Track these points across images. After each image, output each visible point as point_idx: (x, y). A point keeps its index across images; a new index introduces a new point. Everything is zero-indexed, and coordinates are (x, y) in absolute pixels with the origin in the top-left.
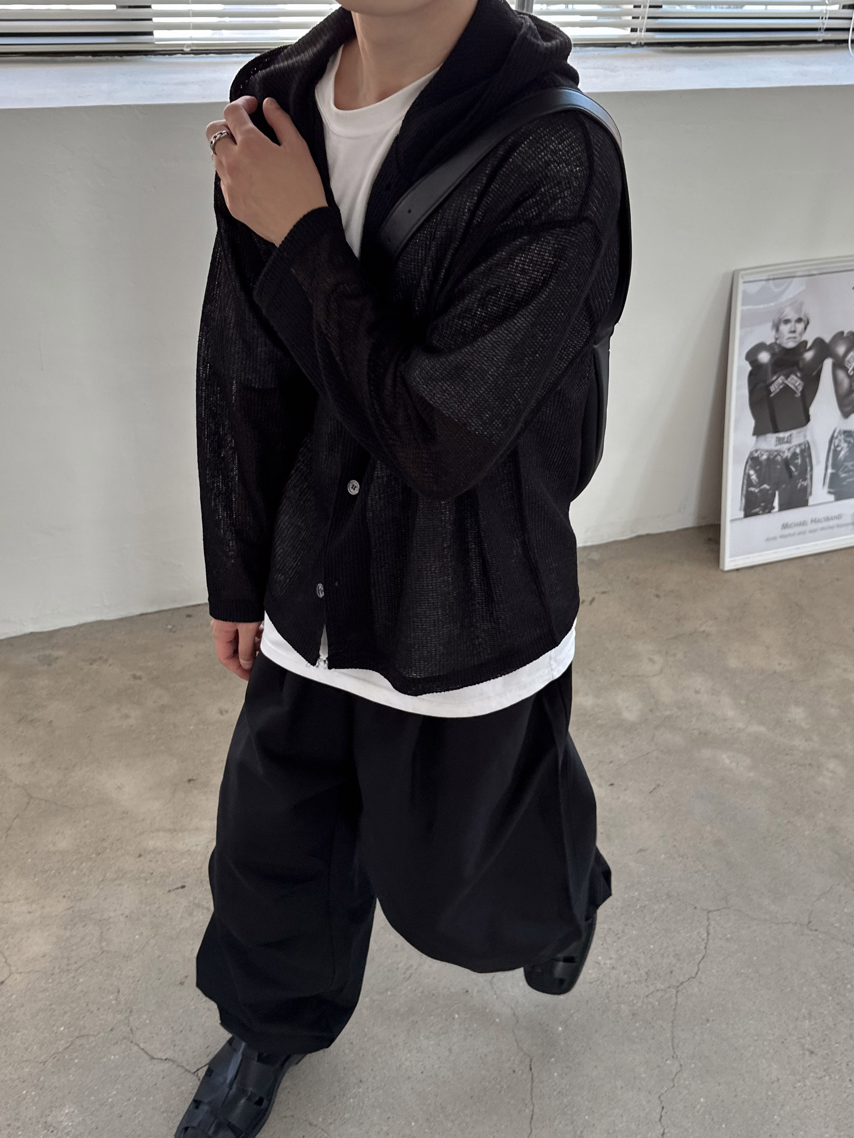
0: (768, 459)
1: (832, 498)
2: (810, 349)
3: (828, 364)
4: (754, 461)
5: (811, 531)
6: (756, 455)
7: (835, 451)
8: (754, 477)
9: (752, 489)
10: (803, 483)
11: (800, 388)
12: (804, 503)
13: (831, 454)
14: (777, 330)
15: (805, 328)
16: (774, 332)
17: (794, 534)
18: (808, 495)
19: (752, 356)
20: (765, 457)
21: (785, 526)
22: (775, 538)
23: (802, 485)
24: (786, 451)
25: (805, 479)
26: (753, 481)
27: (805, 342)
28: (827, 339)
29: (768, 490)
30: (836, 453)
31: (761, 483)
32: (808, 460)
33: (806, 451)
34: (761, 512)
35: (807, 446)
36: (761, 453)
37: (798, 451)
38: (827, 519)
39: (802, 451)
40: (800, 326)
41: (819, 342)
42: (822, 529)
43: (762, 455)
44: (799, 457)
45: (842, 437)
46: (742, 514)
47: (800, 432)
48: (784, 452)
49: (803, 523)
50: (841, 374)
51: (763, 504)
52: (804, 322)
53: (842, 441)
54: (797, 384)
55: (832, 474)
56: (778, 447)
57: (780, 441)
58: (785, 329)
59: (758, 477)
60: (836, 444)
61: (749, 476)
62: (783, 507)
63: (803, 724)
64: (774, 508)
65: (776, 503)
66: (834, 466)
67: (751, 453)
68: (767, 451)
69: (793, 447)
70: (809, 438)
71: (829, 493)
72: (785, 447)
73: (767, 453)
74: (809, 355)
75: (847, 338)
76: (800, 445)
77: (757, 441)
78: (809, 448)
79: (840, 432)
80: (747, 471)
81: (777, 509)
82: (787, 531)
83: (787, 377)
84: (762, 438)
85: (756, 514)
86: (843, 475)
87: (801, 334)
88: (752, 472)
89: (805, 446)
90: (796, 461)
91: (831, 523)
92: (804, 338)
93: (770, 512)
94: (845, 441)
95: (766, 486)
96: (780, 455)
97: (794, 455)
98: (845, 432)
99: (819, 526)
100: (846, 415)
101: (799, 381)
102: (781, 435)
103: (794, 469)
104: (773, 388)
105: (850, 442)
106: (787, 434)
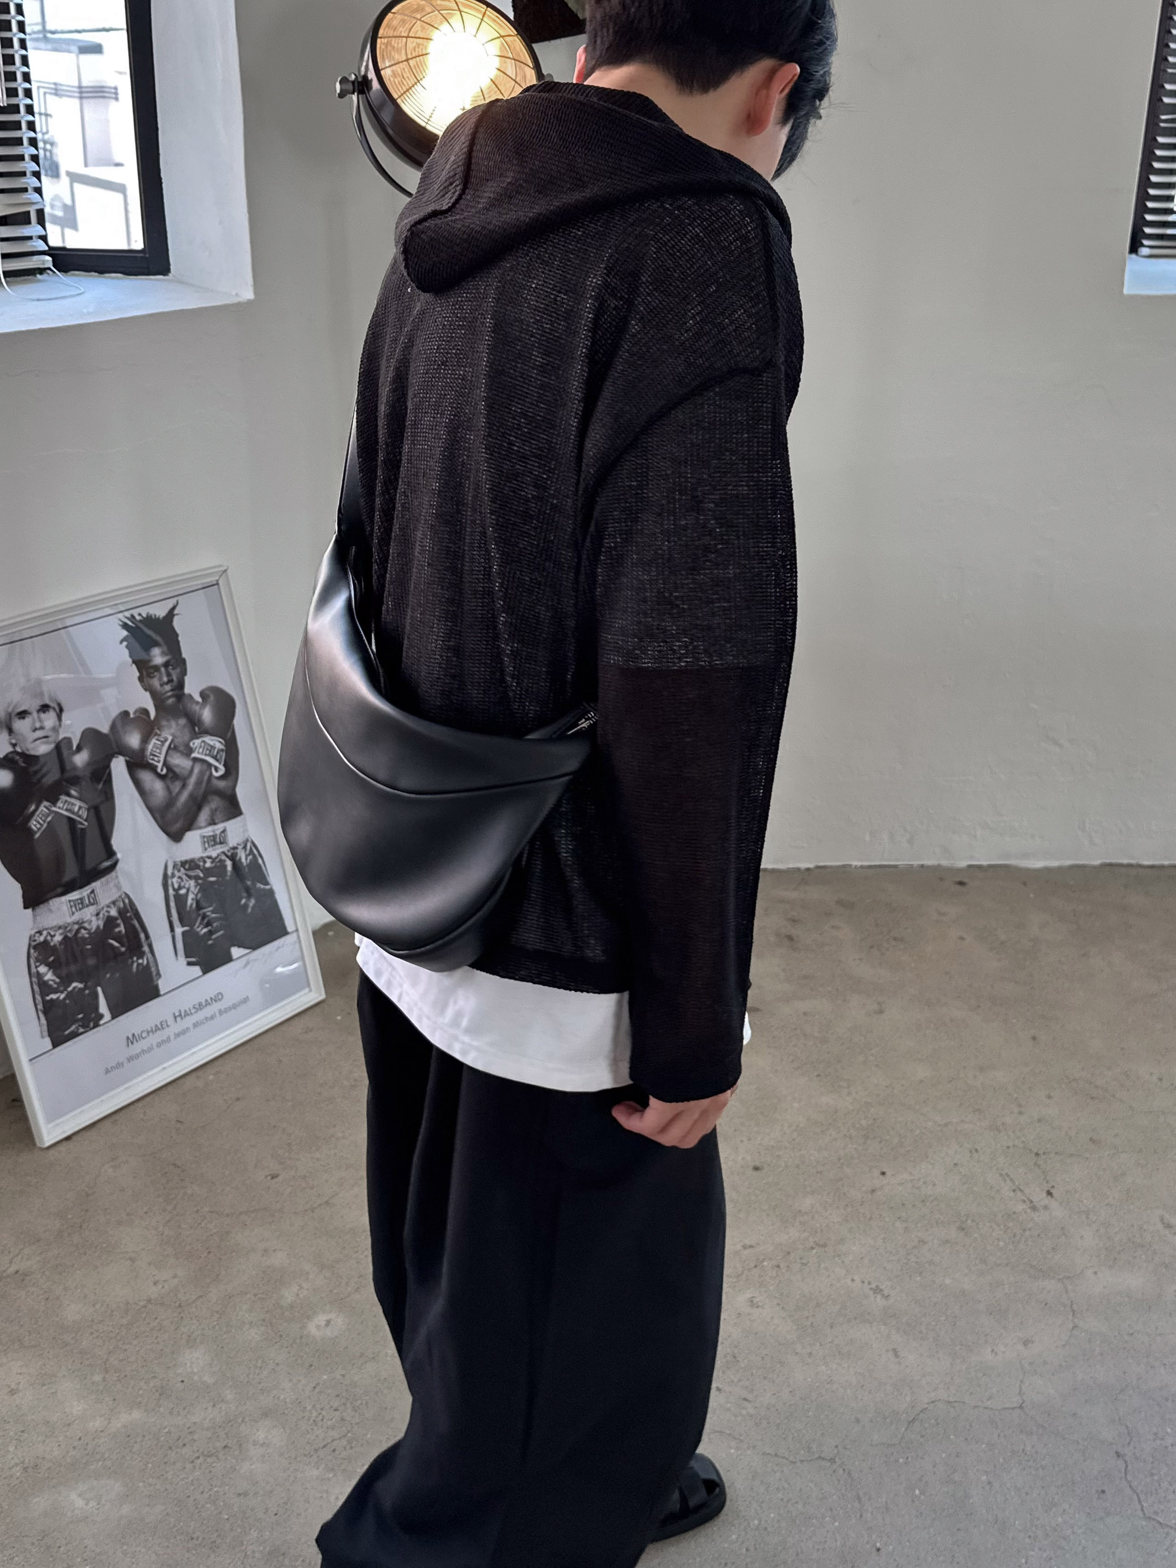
0: (66, 938)
1: (197, 970)
2: (79, 749)
3: (119, 766)
4: (40, 950)
5: (177, 1035)
6: (41, 939)
7: (178, 897)
8: (49, 976)
9: (54, 996)
10: (140, 961)
11: (84, 813)
12: (154, 993)
13: (172, 904)
14: (10, 731)
15: (60, 719)
16: (5, 735)
17: (150, 1049)
18: (155, 978)
20: (58, 938)
21: (131, 1040)
22: (120, 1065)
23: (139, 965)
24: (94, 919)
25: (141, 955)
26: (51, 983)
27: (68, 740)
28: (105, 729)
29: (80, 989)
30: (180, 900)
31: (66, 981)
32: (136, 923)
33: (128, 910)
34: (81, 1030)
35: (127, 901)
36: (49, 933)
37: (114, 912)
38: (200, 1007)
39: (122, 913)
40: (49, 719)
41: (91, 736)
42: (195, 1025)
43: (52, 936)
44: (119, 921)
45: (182, 872)
46: (47, 1043)
47: (108, 882)
48: (90, 922)
49: (164, 1025)
50: (146, 777)
51: (80, 1016)
52: (54, 709)
53: (184, 877)
54: (76, 809)
55: (184, 933)
56: (77, 917)
57: (75, 905)
58: (23, 726)
59: (56, 972)
60: (176, 886)
61: (39, 975)
62: (116, 1013)
63: (206, 1378)
64: (101, 1016)
65: (103, 1008)
66: (183, 923)
67: (32, 939)
68: (60, 928)
69: (103, 908)
70: (127, 888)
71: (189, 964)
72: (88, 913)
73: (61, 931)
74: (81, 759)
75: (136, 719)
76: (114, 903)
77: (34, 916)
78: (131, 902)
79: (175, 866)
80: (34, 970)
81: (107, 1016)
82: (137, 1048)
83: (54, 802)
84: (42, 909)
85: (74, 1035)
86: (204, 930)
87: (55, 730)
88: (43, 969)
89: (124, 902)
90: (117, 930)
91: (207, 1012)
92: (63, 734)
93: (97, 1025)
94: (190, 877)
95: (76, 985)
96: (85, 929)
97: (110, 922)
98: (183, 864)
99: (189, 1021)
100: (176, 837)
101: (78, 803)
102: (75, 895)
103: (116, 944)
104: (33, 825)
105: (196, 878)
106: (85, 892)
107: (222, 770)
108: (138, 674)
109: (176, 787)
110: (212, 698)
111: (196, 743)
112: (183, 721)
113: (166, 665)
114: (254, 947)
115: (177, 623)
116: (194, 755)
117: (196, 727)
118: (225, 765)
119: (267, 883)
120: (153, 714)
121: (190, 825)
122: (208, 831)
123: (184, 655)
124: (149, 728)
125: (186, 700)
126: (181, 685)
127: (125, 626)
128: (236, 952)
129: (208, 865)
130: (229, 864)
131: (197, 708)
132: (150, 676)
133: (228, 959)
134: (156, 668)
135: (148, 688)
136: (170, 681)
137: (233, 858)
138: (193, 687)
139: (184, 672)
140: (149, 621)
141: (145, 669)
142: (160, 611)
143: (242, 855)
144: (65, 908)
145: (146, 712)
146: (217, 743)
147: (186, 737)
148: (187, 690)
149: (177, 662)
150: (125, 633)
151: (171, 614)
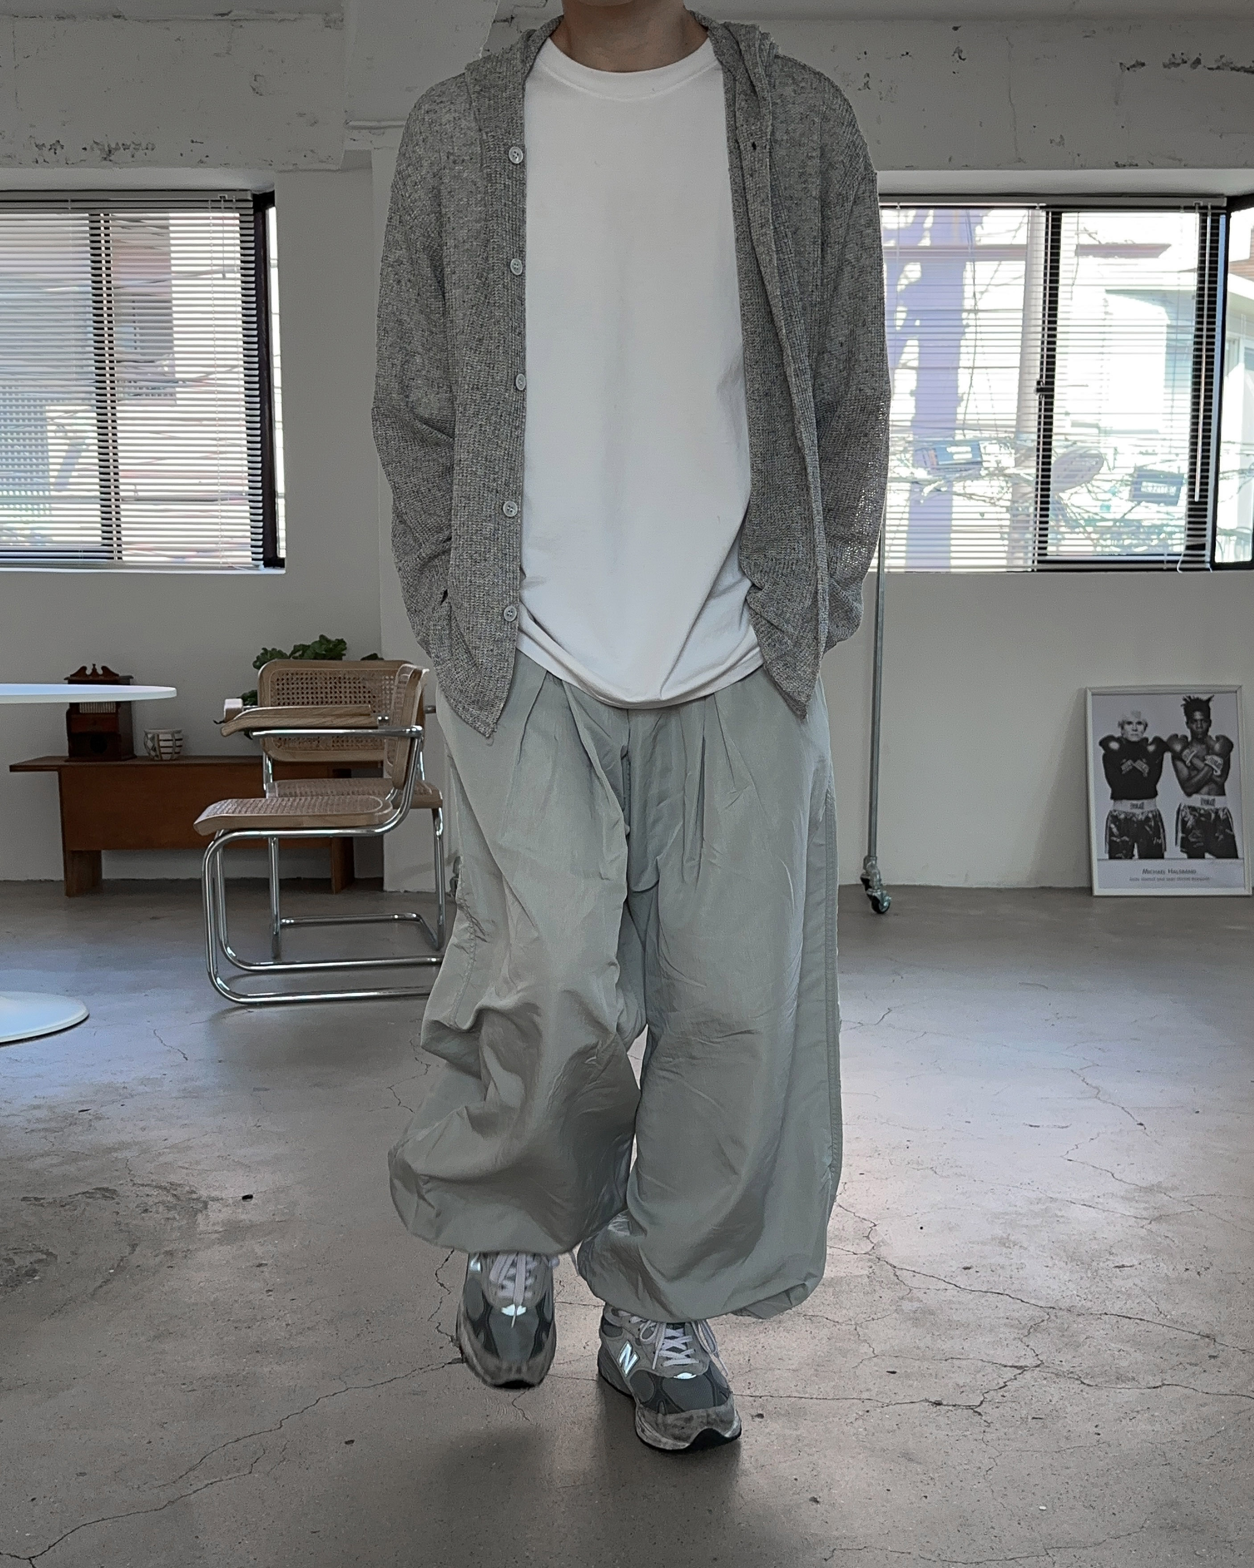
0: (1126, 818)
1: (1185, 856)
2: (1151, 744)
3: (1168, 756)
4: (1113, 818)
5: (1169, 879)
6: (1115, 814)
7: (1183, 820)
8: (1115, 830)
9: (1115, 839)
11: (1147, 770)
12: (1162, 857)
13: (1179, 823)
14: (1123, 728)
15: (1145, 729)
16: (1120, 729)
17: (1154, 879)
18: (1163, 850)
19: (1104, 743)
20: (1122, 816)
21: (1145, 871)
22: (1137, 879)
23: (1157, 842)
24: (1140, 815)
26: (1114, 833)
27: (1147, 739)
28: (1165, 738)
29: (1127, 842)
30: (1184, 823)
31: (1121, 836)
32: (1160, 824)
33: (1158, 817)
34: (1123, 858)
35: (1158, 813)
36: (1119, 813)
37: (1150, 815)
38: (1182, 872)
39: (1154, 817)
40: (1141, 728)
41: (1157, 740)
42: (1179, 879)
43: (1120, 815)
44: (1152, 820)
45: (1188, 811)
46: (1107, 856)
47: (1150, 802)
48: (1138, 815)
49: (1162, 872)
50: (1180, 765)
51: (1124, 852)
52: (1143, 725)
53: (1188, 813)
54: (1144, 768)
55: (1182, 838)
56: (1133, 811)
57: (1133, 806)
58: (1128, 728)
59: (1118, 830)
60: (1183, 815)
61: (1111, 829)
62: (1141, 857)
64: (1134, 856)
65: (1136, 852)
66: (1183, 832)
67: (1111, 812)
68: (1124, 813)
69: (1145, 812)
70: (1159, 808)
71: (1182, 851)
72: (1137, 811)
74: (1151, 748)
75: (1181, 739)
76: (1152, 812)
77: (1114, 805)
78: (1160, 815)
79: (1185, 807)
80: (1109, 825)
81: (1136, 856)
82: (1147, 876)
83: (1135, 761)
84: (1119, 802)
85: (1120, 858)
86: (1193, 840)
87: (1142, 733)
88: (1113, 826)
89: (1156, 813)
90: (1150, 823)
91: (1187, 875)
92: (1145, 735)
93: (1131, 858)
94: (1191, 814)
95: (1126, 838)
96: (1136, 818)
97: (1147, 818)
98: (1189, 807)
99: (1177, 876)
100: (1189, 795)
101: (1145, 766)
102: (1135, 802)
103: (1148, 829)
104: (1123, 768)
105: (1195, 816)
106: (1139, 802)
107: (1219, 773)
108: (1185, 719)
109: (1194, 773)
110: (1221, 741)
111: (1209, 757)
112: (1204, 746)
113: (1201, 720)
114: (1218, 857)
115: (1211, 704)
116: (1207, 762)
117: (1210, 750)
118: (1222, 771)
119: (1231, 830)
120: (1190, 739)
121: (1197, 791)
122: (1206, 797)
123: (1212, 718)
124: (1186, 745)
125: (1208, 738)
126: (1207, 730)
127: (1185, 700)
128: (1207, 855)
129: (1202, 812)
130: (1213, 816)
131: (1212, 743)
132: (1192, 723)
133: (1203, 857)
134: (1196, 721)
135: (1189, 727)
136: (1202, 727)
137: (1217, 812)
138: (1213, 733)
139: (1210, 725)
140: (1198, 700)
141: (1190, 720)
142: (1205, 697)
143: (1221, 814)
144: (1129, 805)
145: (1186, 737)
146: (1219, 761)
147: (1205, 753)
148: (1210, 733)
149: (1207, 720)
150: (1184, 702)
151: (1209, 700)
